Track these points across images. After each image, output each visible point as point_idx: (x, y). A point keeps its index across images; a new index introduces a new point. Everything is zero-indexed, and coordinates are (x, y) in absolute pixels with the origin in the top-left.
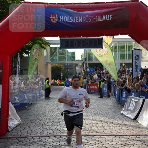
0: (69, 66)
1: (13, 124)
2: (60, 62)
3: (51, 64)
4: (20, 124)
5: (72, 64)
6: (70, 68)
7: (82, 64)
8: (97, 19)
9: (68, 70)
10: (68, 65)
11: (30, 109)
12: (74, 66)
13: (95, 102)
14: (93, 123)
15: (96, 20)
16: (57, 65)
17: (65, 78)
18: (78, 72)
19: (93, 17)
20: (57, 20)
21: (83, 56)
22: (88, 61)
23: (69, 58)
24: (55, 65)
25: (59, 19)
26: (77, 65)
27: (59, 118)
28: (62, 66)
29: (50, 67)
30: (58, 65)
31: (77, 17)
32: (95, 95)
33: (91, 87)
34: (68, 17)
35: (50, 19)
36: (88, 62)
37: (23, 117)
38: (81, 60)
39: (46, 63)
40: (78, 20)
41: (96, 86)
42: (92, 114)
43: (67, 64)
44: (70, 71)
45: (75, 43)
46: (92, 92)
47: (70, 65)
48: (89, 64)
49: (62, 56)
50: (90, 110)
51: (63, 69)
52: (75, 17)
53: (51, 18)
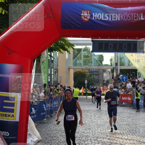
0: (95, 72)
1: (32, 141)
2: (84, 67)
3: (74, 69)
4: (39, 141)
5: (99, 69)
6: (97, 75)
7: (112, 70)
8: (138, 18)
9: (94, 77)
10: (94, 70)
11: (50, 122)
12: (101, 71)
13: (129, 116)
14: (129, 143)
15: (136, 19)
16: (80, 70)
17: (90, 87)
18: (105, 80)
19: (133, 15)
20: (89, 17)
21: (113, 60)
22: (119, 66)
23: (96, 62)
24: (78, 70)
25: (91, 16)
26: (104, 71)
27: (86, 135)
28: (86, 71)
29: (72, 72)
30: (82, 70)
31: (113, 15)
32: (128, 108)
33: (123, 98)
34: (103, 14)
35: (81, 16)
36: (119, 68)
37: (43, 133)
38: (110, 64)
39: (68, 68)
40: (115, 18)
41: (130, 97)
42: (126, 131)
43: (92, 69)
44: (96, 78)
45: (111, 46)
46: (124, 103)
47: (96, 70)
48: (121, 70)
49: (87, 59)
50: (123, 126)
51: (88, 75)
52: (111, 14)
53: (82, 14)
